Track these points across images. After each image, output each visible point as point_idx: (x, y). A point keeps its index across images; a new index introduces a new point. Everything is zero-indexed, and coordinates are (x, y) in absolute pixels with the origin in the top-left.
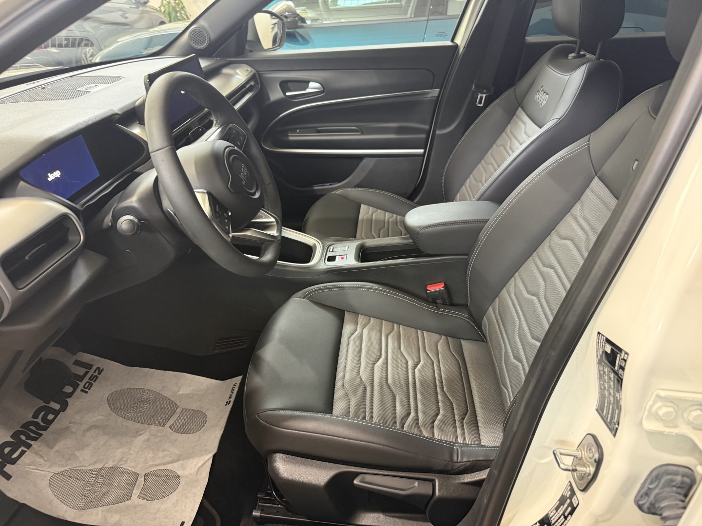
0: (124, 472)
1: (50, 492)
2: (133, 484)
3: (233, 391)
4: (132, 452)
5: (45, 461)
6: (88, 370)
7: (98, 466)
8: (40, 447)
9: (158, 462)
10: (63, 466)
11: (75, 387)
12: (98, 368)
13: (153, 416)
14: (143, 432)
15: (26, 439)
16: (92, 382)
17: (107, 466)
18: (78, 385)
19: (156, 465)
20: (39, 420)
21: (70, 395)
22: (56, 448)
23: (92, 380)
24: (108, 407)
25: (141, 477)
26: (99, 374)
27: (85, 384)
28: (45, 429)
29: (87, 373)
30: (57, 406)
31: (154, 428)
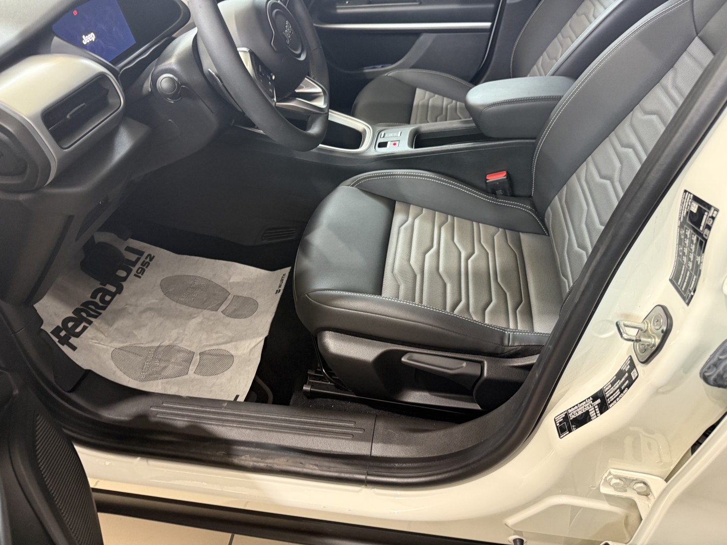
0: (180, 350)
1: (113, 364)
2: (189, 361)
3: (282, 280)
4: (186, 333)
5: (106, 337)
6: (139, 256)
7: (156, 344)
8: (100, 324)
9: (212, 342)
10: (123, 342)
11: (129, 272)
12: (149, 255)
13: (206, 301)
14: (196, 316)
15: (87, 316)
16: (144, 267)
17: (163, 344)
18: (131, 270)
19: (210, 345)
20: (97, 300)
21: (125, 279)
22: (115, 326)
23: (144, 266)
24: (162, 292)
25: (197, 356)
26: (151, 259)
27: (138, 270)
28: (104, 308)
29: (138, 259)
30: (113, 289)
31: (207, 313)
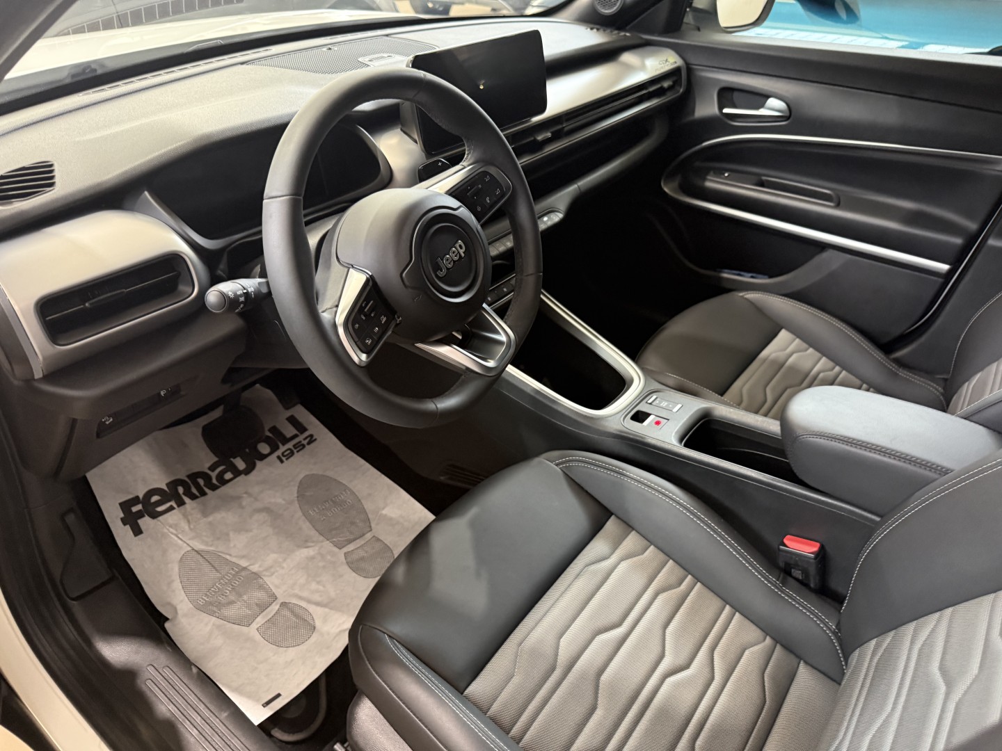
0: (262, 587)
1: (176, 569)
2: (263, 607)
4: (285, 565)
5: (191, 529)
6: (298, 433)
7: (244, 563)
8: (194, 509)
9: (305, 594)
10: (207, 544)
11: (274, 448)
12: (311, 436)
13: (336, 529)
14: (312, 544)
15: (183, 493)
16: (295, 451)
17: (251, 568)
18: (278, 448)
19: (301, 598)
20: (214, 475)
21: (262, 457)
22: (210, 519)
23: (295, 448)
24: (296, 491)
25: (276, 604)
26: (309, 443)
27: (286, 451)
28: (214, 488)
29: (294, 436)
30: (241, 465)
31: (328, 545)
